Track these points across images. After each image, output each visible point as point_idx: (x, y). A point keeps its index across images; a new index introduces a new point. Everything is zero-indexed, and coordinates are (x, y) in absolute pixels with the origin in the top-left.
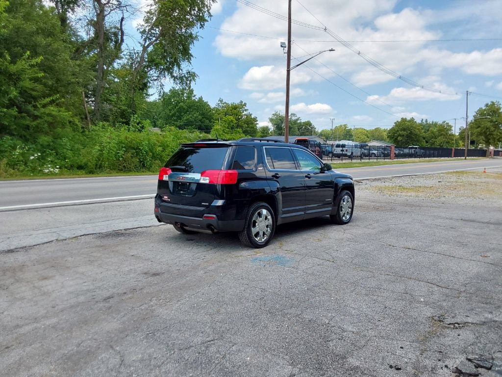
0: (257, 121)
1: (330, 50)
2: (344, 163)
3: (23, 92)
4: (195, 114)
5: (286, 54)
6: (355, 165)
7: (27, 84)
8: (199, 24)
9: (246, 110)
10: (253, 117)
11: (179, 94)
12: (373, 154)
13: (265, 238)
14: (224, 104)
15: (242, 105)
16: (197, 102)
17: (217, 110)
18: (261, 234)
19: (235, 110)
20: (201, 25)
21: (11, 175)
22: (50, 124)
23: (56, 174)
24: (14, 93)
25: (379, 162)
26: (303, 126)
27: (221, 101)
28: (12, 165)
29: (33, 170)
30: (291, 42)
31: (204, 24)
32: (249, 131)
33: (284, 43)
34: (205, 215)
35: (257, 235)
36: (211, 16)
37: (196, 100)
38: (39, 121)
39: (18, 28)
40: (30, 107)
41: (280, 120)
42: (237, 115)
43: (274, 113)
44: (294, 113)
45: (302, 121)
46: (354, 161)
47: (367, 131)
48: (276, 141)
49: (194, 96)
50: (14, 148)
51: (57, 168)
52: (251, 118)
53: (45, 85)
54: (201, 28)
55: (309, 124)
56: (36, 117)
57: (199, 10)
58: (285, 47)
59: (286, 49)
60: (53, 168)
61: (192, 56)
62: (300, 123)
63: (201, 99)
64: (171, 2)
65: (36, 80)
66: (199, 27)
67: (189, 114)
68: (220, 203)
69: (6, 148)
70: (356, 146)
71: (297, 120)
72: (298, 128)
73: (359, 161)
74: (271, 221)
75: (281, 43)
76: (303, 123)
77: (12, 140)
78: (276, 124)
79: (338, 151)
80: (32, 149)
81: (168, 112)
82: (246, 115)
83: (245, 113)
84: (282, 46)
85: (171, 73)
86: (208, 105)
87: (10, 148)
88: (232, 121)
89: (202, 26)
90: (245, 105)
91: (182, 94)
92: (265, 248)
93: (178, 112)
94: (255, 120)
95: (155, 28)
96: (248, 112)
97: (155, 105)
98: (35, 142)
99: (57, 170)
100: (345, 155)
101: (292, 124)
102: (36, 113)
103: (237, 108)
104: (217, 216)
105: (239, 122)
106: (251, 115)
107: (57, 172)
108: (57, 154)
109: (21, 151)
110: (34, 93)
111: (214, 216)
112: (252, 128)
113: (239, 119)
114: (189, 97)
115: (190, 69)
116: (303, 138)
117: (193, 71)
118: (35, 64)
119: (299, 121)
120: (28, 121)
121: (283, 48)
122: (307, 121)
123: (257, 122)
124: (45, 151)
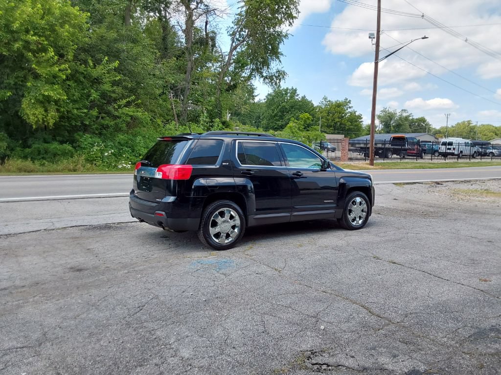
0: (362, 118)
1: (423, 38)
2: (447, 163)
3: (103, 95)
4: (297, 113)
5: (375, 46)
6: (459, 165)
7: (107, 87)
8: (288, 22)
9: (350, 108)
10: (357, 114)
11: (283, 94)
12: (491, 154)
13: (230, 240)
14: (327, 102)
15: (347, 102)
16: (300, 102)
17: (320, 107)
18: (224, 235)
19: (338, 108)
20: (290, 22)
21: (88, 170)
22: (128, 124)
23: (129, 170)
24: (95, 95)
25: (493, 162)
26: (416, 122)
27: (325, 99)
28: (90, 160)
29: (109, 165)
30: (381, 32)
31: (293, 22)
32: (353, 130)
33: (373, 34)
34: (157, 212)
35: (217, 235)
36: (299, 12)
37: (300, 99)
38: (118, 121)
39: (102, 37)
40: (110, 108)
41: (389, 116)
42: (340, 113)
43: (382, 109)
44: (405, 109)
45: (415, 117)
46: (460, 161)
47: (496, 128)
48: (259, 135)
49: (298, 95)
50: (93, 145)
51: (129, 164)
52: (356, 116)
53: (125, 88)
54: (289, 25)
55: (423, 120)
56: (116, 117)
57: (288, 7)
58: (374, 38)
59: (375, 40)
60: (126, 164)
61: (282, 54)
62: (413, 119)
63: (304, 98)
64: (257, 2)
65: (115, 83)
66: (287, 25)
67: (291, 113)
68: (171, 199)
69: (86, 145)
70: (466, 144)
71: (409, 116)
72: (410, 125)
73: (468, 160)
74: (238, 222)
75: (370, 34)
76: (416, 119)
77: (91, 138)
78: (384, 122)
79: (443, 149)
80: (110, 146)
81: (271, 112)
82: (350, 113)
83: (349, 110)
84: (370, 38)
85: (261, 73)
86: (312, 104)
87: (89, 145)
88: (308, 118)
89: (290, 24)
90: (350, 102)
91: (285, 94)
92: (228, 250)
93: (280, 111)
94: (360, 117)
95: (244, 30)
96: (352, 109)
97: (259, 105)
98: (113, 140)
99: (129, 166)
100: (453, 154)
101: (402, 121)
102: (116, 113)
103: (340, 106)
104: (166, 213)
105: (342, 120)
106: (355, 112)
107: (129, 168)
108: (133, 152)
109: (99, 148)
110: (113, 95)
111: (163, 213)
112: (356, 126)
113: (343, 117)
114: (291, 97)
115: (280, 68)
116: (400, 136)
117: (282, 69)
118: (113, 68)
119: (411, 118)
120: (108, 121)
121: (371, 39)
122: (420, 117)
123: (361, 120)
124: (122, 149)
